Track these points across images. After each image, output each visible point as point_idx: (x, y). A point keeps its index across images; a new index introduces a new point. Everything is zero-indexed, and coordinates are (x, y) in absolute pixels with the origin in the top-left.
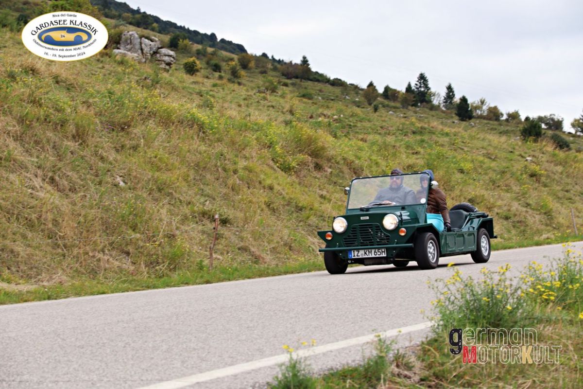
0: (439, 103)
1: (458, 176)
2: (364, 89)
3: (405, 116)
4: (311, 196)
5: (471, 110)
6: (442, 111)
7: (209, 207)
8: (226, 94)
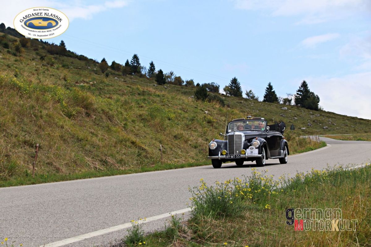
0: (145, 73)
1: (167, 121)
2: (100, 63)
3: (125, 80)
4: (86, 133)
5: (165, 78)
6: (147, 78)
7: (28, 138)
8: (24, 66)
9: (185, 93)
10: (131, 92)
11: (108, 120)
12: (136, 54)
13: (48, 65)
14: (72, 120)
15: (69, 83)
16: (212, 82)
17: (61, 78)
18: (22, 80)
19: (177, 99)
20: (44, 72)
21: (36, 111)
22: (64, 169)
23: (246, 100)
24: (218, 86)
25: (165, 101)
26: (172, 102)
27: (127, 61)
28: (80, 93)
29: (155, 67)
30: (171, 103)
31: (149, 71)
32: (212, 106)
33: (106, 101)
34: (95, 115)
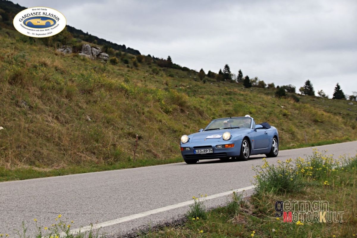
0: (235, 79)
2: (199, 73)
3: (219, 85)
4: (180, 126)
5: (250, 82)
6: (236, 83)
7: (131, 131)
8: (134, 75)
9: (267, 94)
10: (220, 92)
11: (199, 115)
12: (227, 64)
13: (154, 74)
14: (169, 115)
15: (170, 87)
16: (290, 84)
17: (163, 83)
19: (258, 97)
20: (150, 79)
21: (139, 109)
22: (161, 155)
23: (318, 98)
24: (294, 87)
25: (248, 99)
26: (253, 100)
27: (221, 70)
28: (176, 93)
29: (243, 74)
31: (238, 77)
32: (287, 102)
33: (198, 100)
34: (188, 111)
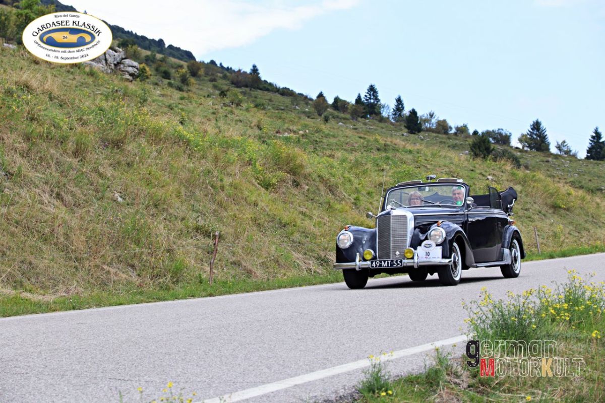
0: (388, 115)
2: (316, 100)
3: (355, 127)
4: (293, 213)
5: (420, 123)
6: (392, 124)
7: (201, 223)
8: (194, 108)
9: (454, 147)
10: (366, 145)
11: (329, 192)
12: (373, 84)
13: (232, 104)
14: (271, 192)
15: (266, 133)
17: (252, 125)
18: (192, 129)
19: (440, 156)
20: (226, 116)
21: (215, 179)
22: (259, 272)
23: (556, 156)
24: (508, 134)
25: (421, 161)
26: (432, 162)
27: (359, 97)
28: (284, 149)
29: (405, 105)
30: (431, 164)
31: (394, 110)
32: (500, 168)
33: (325, 162)
34: (307, 185)
